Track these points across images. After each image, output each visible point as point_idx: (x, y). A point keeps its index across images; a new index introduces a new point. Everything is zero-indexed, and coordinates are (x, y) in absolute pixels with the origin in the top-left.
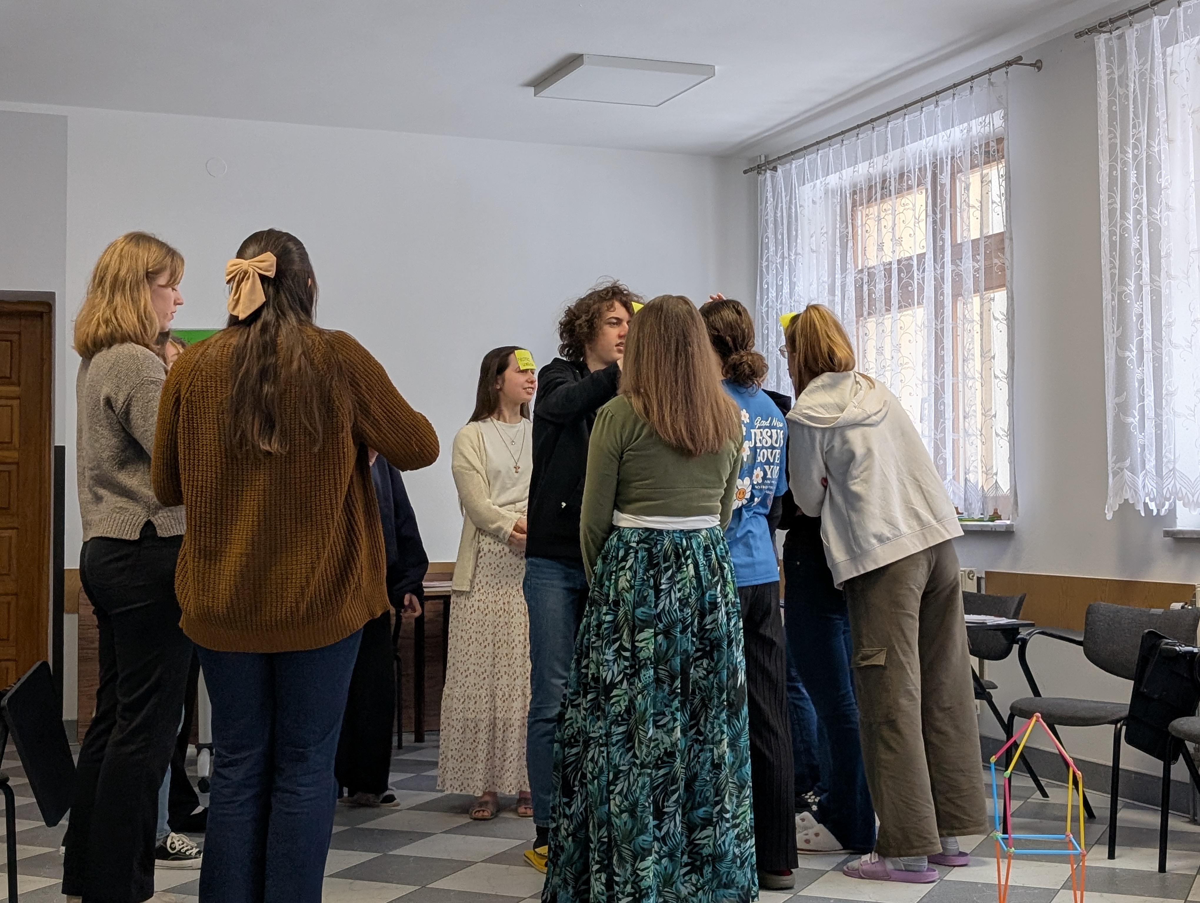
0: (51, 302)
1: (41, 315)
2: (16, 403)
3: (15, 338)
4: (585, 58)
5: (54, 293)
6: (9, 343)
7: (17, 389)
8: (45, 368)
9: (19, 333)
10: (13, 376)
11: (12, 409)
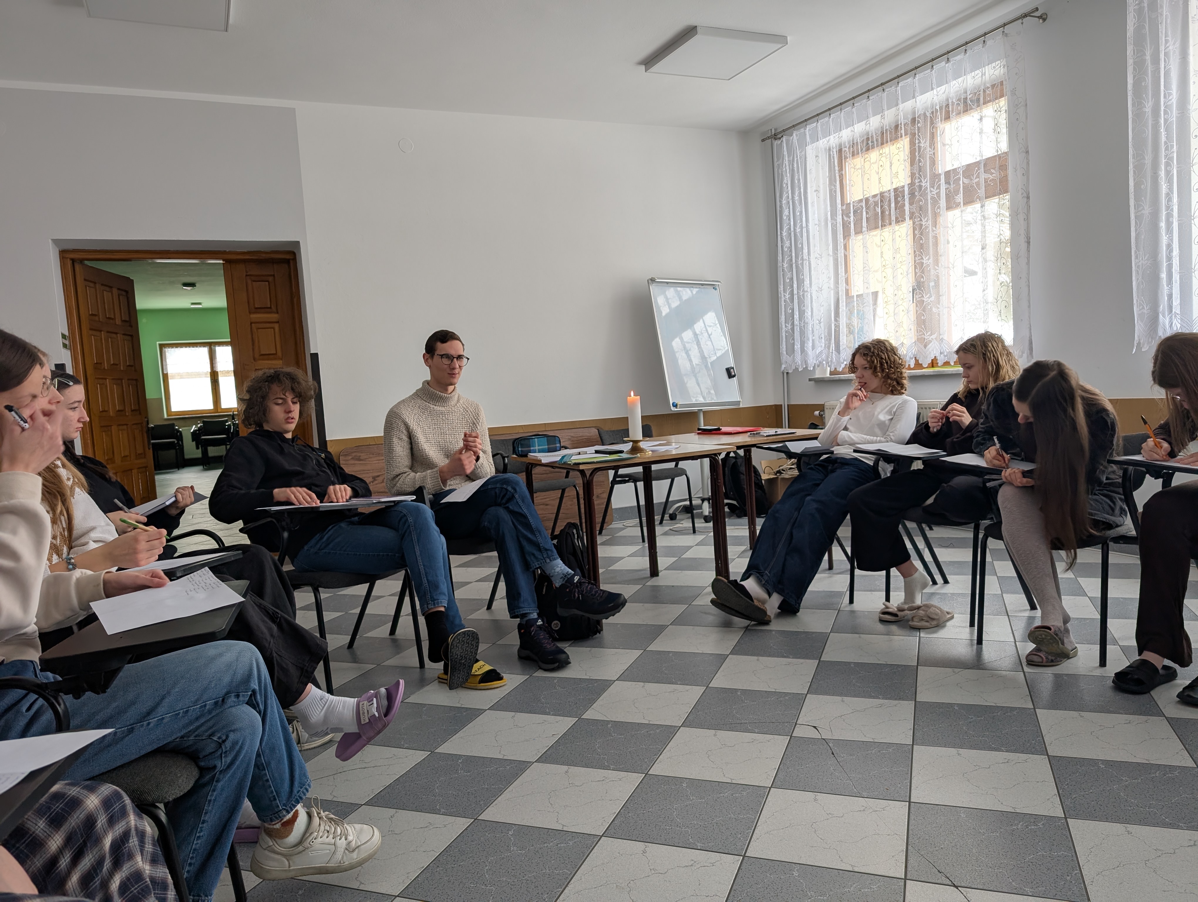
0: (295, 251)
1: (287, 261)
2: (276, 326)
3: (271, 279)
4: (698, 28)
5: (298, 242)
6: (267, 283)
7: (276, 315)
8: (295, 300)
9: (274, 276)
10: (272, 307)
11: (274, 330)
